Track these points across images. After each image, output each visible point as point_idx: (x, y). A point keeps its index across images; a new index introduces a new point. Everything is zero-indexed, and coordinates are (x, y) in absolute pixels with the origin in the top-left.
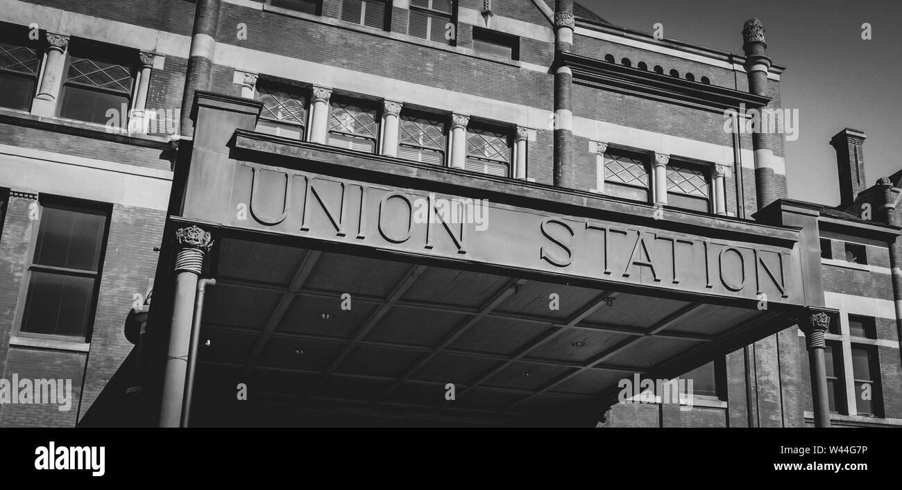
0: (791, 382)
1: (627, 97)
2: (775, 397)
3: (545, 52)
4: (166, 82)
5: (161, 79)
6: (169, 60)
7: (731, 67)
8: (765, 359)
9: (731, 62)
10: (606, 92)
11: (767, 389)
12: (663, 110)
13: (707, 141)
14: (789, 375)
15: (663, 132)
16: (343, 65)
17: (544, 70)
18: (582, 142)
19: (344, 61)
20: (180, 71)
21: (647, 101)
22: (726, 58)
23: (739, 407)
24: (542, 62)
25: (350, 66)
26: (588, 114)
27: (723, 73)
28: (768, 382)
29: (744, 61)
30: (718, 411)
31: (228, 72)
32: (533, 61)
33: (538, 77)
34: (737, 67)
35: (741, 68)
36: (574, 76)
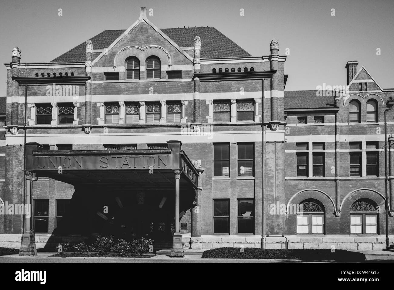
0: (280, 169)
1: (220, 82)
2: (273, 174)
3: (190, 74)
4: (81, 110)
5: (79, 109)
6: (81, 104)
7: (263, 61)
8: (270, 163)
9: (263, 59)
10: (213, 82)
11: (270, 172)
12: (234, 84)
13: (252, 91)
14: (279, 167)
15: (234, 91)
16: (127, 94)
17: (190, 80)
18: (204, 102)
19: (127, 92)
20: (84, 106)
21: (228, 82)
22: (261, 58)
23: (259, 179)
24: (189, 77)
25: (129, 94)
26: (206, 91)
27: (260, 64)
28: (270, 170)
29: (268, 58)
30: (251, 180)
31: (96, 103)
32: (186, 78)
33: (188, 83)
34: (265, 60)
35: (267, 60)
36: (200, 79)
